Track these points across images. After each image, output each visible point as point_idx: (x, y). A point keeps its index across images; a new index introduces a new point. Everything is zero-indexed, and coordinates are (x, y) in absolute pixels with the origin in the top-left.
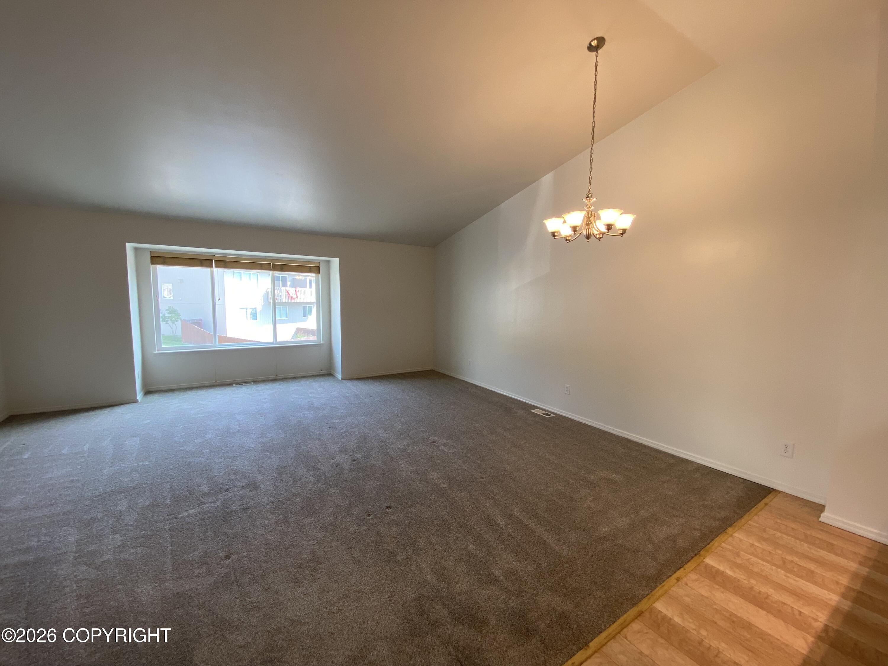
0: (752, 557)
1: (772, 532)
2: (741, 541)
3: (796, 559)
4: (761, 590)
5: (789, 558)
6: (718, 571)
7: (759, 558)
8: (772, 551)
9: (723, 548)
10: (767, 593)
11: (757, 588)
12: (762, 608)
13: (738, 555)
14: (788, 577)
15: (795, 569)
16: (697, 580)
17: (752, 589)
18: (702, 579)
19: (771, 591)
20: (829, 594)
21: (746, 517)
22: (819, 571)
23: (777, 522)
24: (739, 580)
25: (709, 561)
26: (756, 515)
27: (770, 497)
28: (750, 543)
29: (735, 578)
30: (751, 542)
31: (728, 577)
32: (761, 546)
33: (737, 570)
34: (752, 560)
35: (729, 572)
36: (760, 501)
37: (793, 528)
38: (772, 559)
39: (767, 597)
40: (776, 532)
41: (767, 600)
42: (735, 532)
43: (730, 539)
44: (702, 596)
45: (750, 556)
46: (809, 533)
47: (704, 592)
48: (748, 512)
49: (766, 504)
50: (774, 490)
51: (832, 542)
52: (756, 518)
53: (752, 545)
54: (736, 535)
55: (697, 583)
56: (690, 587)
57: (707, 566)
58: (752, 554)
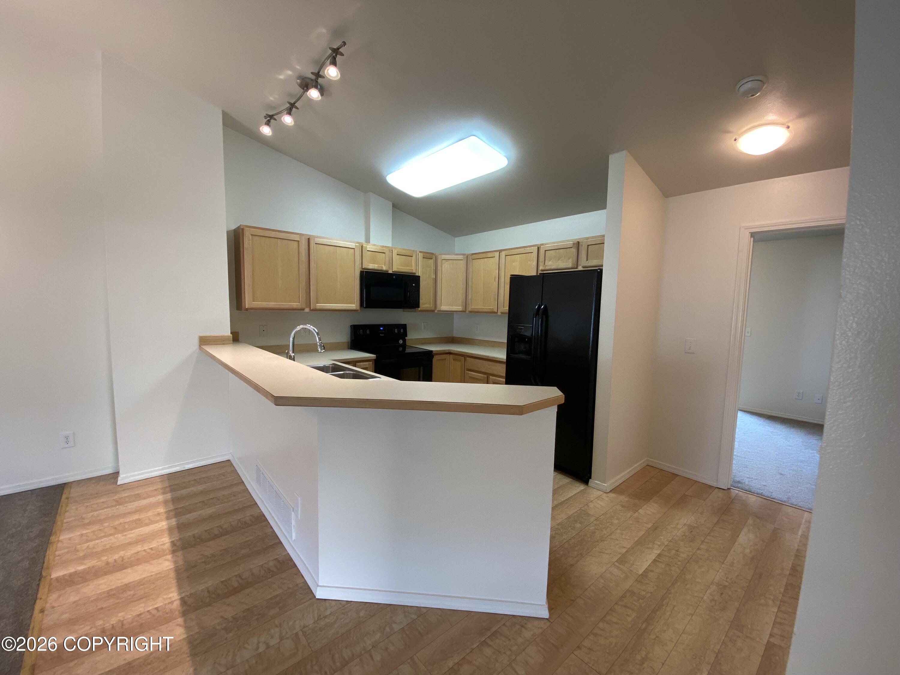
0: (88, 544)
1: (90, 515)
2: (70, 539)
3: (122, 521)
4: (114, 558)
5: (117, 523)
6: (71, 575)
7: (95, 540)
8: (100, 528)
9: (60, 556)
10: (121, 556)
11: (111, 560)
12: (125, 568)
13: (76, 550)
14: (125, 535)
15: (127, 527)
16: (59, 597)
17: (107, 563)
18: (63, 592)
19: (122, 553)
20: (159, 524)
21: (58, 518)
22: (142, 516)
23: (87, 506)
24: (93, 567)
25: (57, 573)
26: (66, 512)
27: (65, 491)
28: (79, 535)
29: (89, 568)
30: (79, 533)
31: (83, 572)
32: (89, 531)
33: (85, 562)
34: (90, 545)
35: (81, 568)
36: (60, 500)
37: (103, 502)
38: (106, 533)
39: (123, 558)
40: (93, 513)
41: (125, 561)
42: (59, 537)
43: (60, 545)
44: (74, 602)
45: (86, 544)
46: (116, 497)
47: (73, 598)
48: (57, 514)
49: (67, 498)
50: (65, 484)
51: (137, 492)
52: (67, 514)
53: (82, 535)
54: (61, 538)
55: (61, 599)
56: (59, 606)
57: (58, 579)
58: (87, 541)
